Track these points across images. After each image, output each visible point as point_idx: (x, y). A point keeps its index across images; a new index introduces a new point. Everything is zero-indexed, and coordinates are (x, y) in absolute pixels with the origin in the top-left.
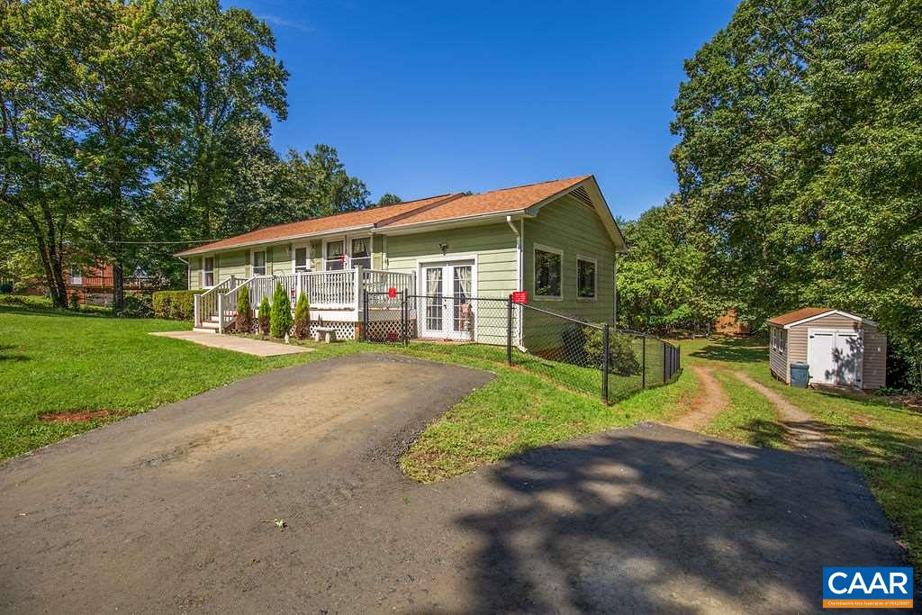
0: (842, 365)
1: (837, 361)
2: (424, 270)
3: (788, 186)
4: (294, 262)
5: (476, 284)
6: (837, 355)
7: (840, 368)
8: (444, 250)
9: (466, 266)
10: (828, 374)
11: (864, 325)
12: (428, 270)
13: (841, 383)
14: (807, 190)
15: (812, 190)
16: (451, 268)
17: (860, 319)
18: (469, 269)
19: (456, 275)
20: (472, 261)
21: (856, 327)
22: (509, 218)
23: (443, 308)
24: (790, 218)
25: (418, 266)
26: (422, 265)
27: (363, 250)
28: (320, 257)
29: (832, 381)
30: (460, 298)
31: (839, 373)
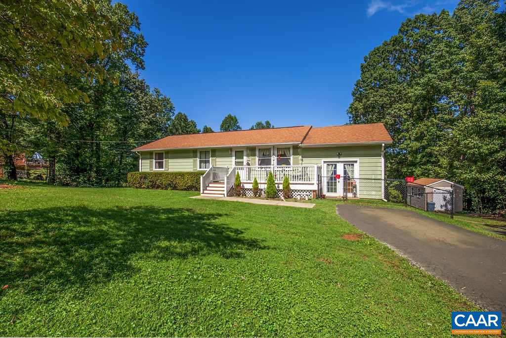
0: (447, 202)
1: (445, 201)
2: (326, 164)
3: (408, 125)
4: (234, 158)
5: (357, 172)
6: (445, 199)
7: (446, 204)
8: (339, 156)
9: (352, 164)
10: (441, 207)
11: (454, 186)
12: (327, 165)
13: (447, 210)
14: (417, 127)
15: (420, 126)
16: (342, 165)
17: (453, 183)
18: (353, 165)
19: (345, 168)
20: (356, 162)
21: (451, 187)
22: (383, 145)
23: (337, 182)
24: (410, 139)
25: (323, 163)
26: (325, 162)
27: (283, 153)
28: (255, 156)
29: (443, 209)
30: (347, 178)
31: (446, 206)
